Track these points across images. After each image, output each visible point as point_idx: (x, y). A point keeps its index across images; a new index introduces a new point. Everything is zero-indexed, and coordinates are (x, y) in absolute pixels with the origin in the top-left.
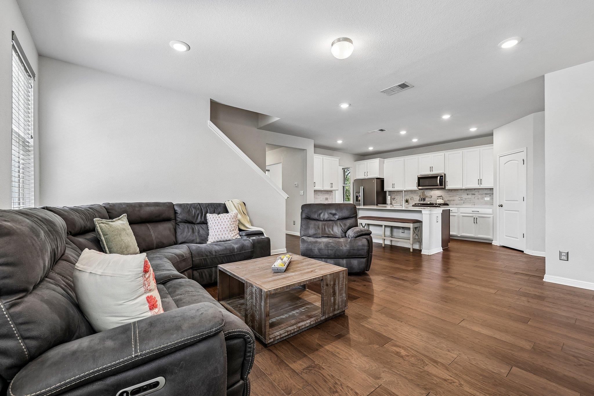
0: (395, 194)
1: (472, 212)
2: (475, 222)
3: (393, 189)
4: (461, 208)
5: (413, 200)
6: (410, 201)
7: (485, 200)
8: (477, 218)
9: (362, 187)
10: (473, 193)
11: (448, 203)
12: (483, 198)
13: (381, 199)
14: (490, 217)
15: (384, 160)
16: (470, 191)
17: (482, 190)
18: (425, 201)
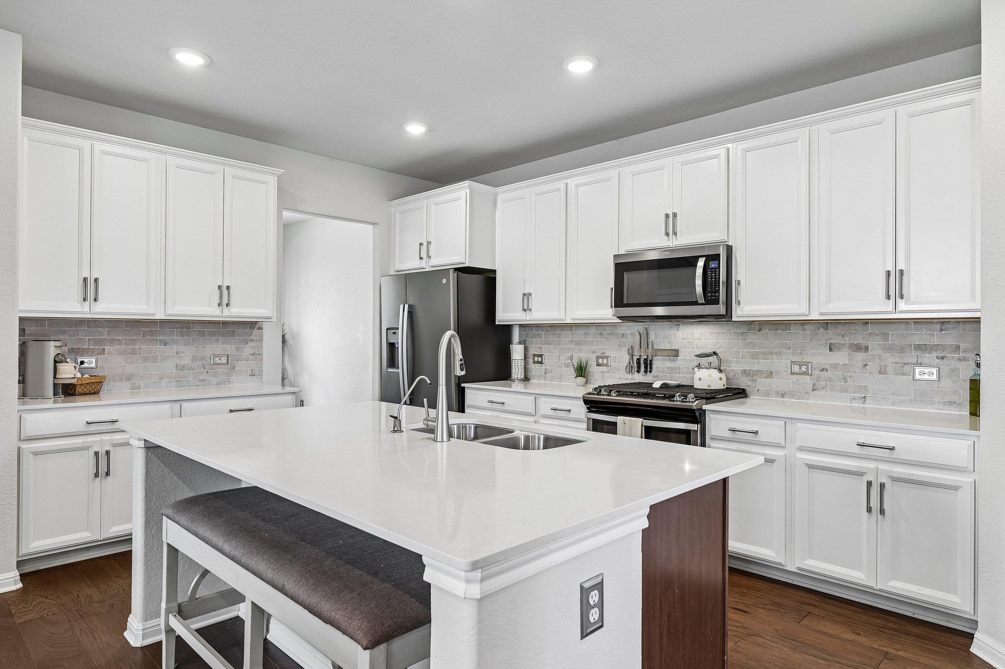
0: (540, 336)
1: (857, 450)
2: (875, 503)
3: (524, 317)
4: (799, 425)
5: (606, 365)
6: (593, 369)
7: (917, 376)
8: (882, 486)
9: (406, 306)
10: (859, 340)
11: (743, 383)
12: (904, 369)
13: (488, 358)
14: (956, 488)
15: (496, 195)
16: (841, 330)
17: (903, 326)
18: (650, 372)
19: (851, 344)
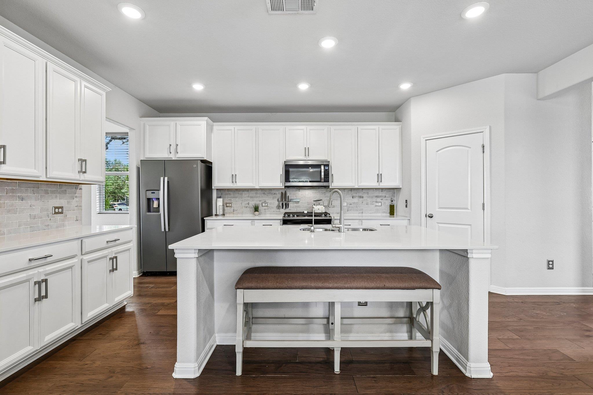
0: (230, 194)
3: (232, 186)
5: (267, 206)
6: (260, 208)
9: (166, 179)
10: (361, 195)
12: (373, 203)
15: (214, 125)
16: (356, 191)
17: (372, 190)
18: (288, 208)
19: (358, 196)
